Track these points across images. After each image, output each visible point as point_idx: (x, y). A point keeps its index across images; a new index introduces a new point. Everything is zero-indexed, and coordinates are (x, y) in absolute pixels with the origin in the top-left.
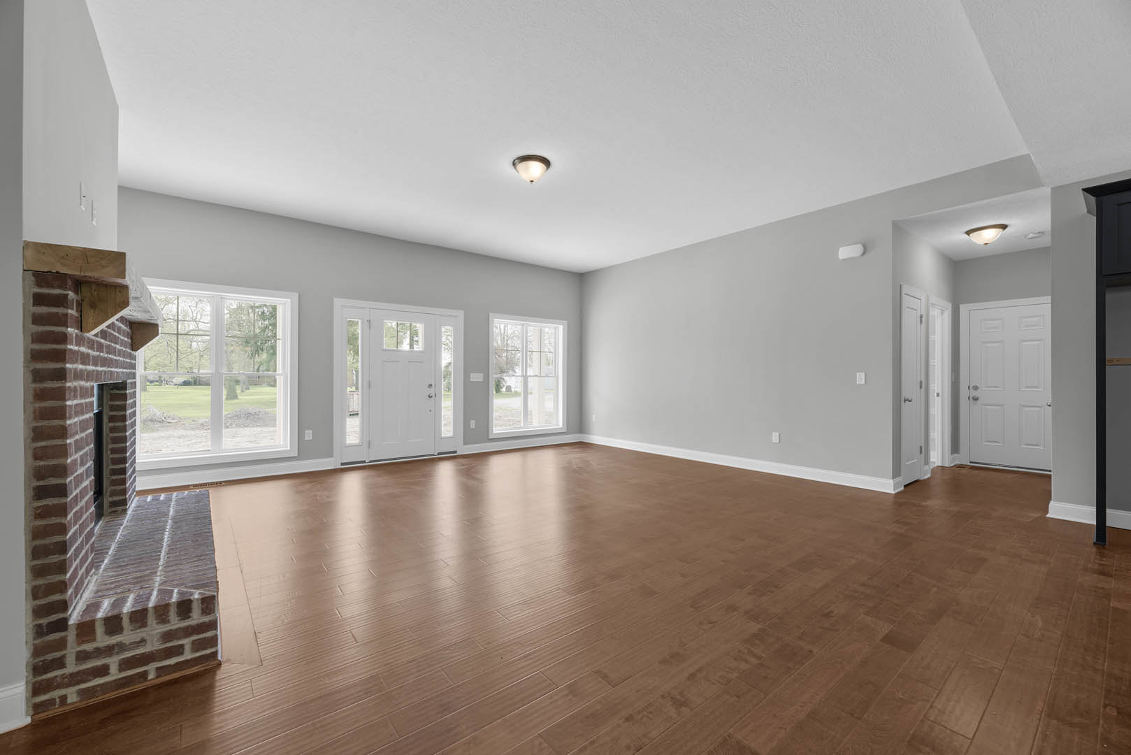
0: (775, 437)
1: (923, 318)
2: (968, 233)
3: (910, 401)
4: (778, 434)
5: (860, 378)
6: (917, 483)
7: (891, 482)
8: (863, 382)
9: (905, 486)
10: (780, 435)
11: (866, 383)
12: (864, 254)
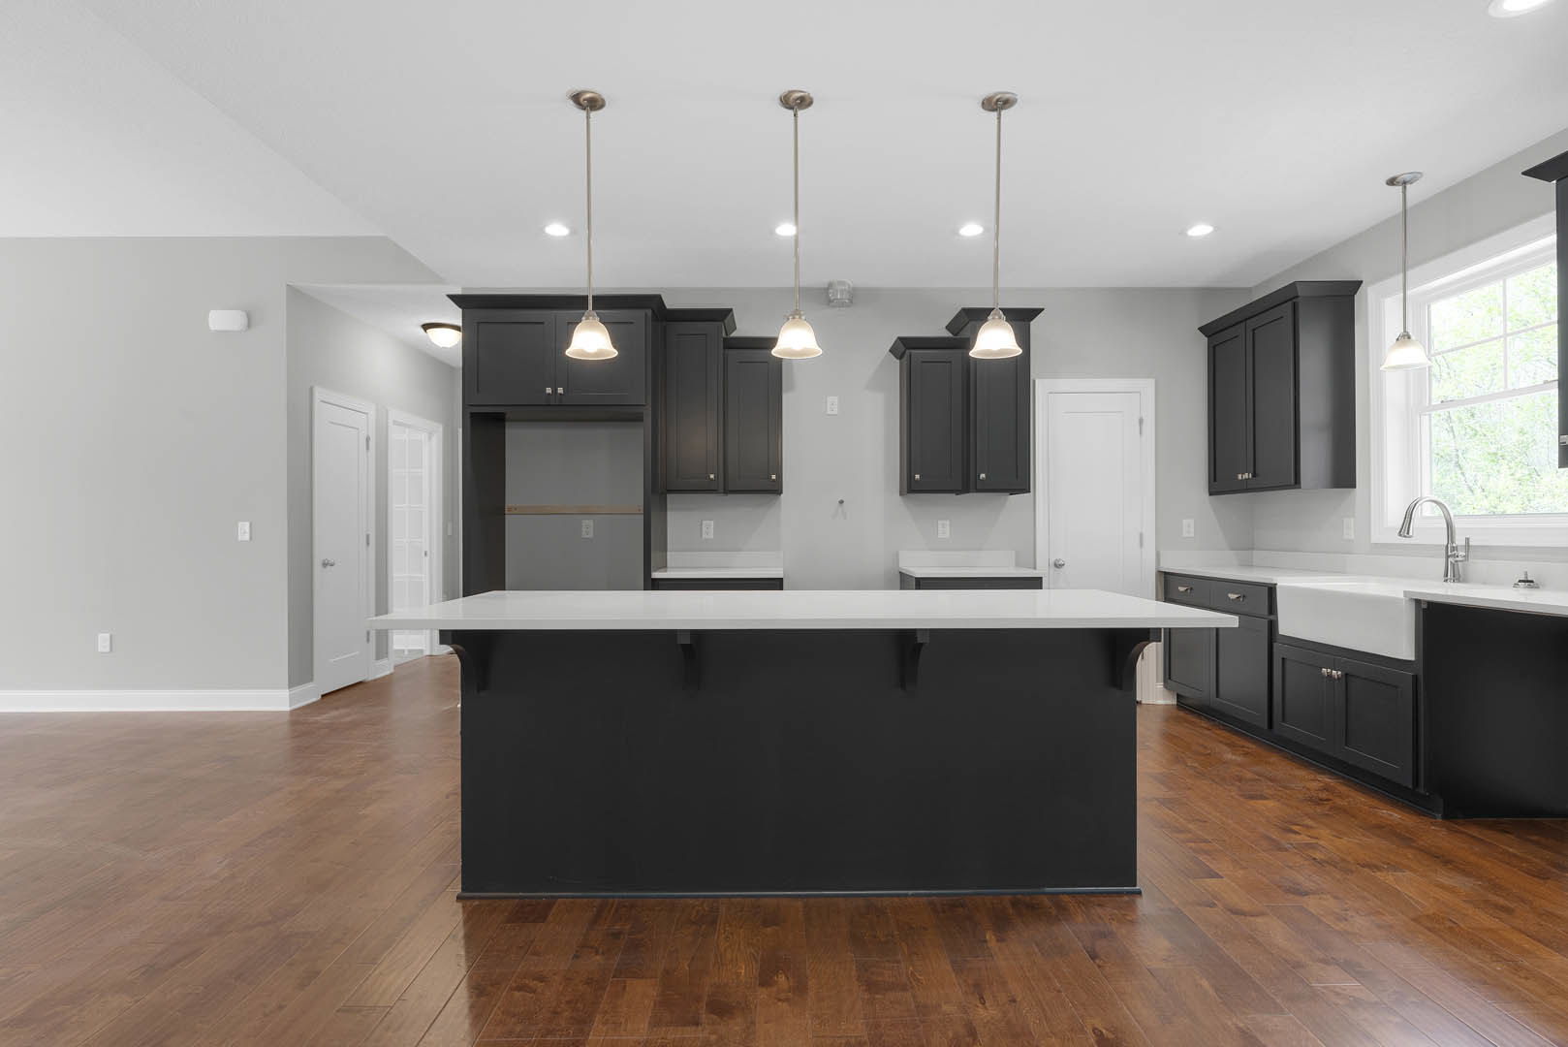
0: (103, 641)
1: (370, 443)
2: (426, 327)
3: (332, 565)
4: (107, 636)
5: (244, 530)
6: (361, 686)
7: (285, 693)
8: (247, 537)
9: (323, 696)
10: (111, 637)
11: (251, 538)
12: (249, 325)
